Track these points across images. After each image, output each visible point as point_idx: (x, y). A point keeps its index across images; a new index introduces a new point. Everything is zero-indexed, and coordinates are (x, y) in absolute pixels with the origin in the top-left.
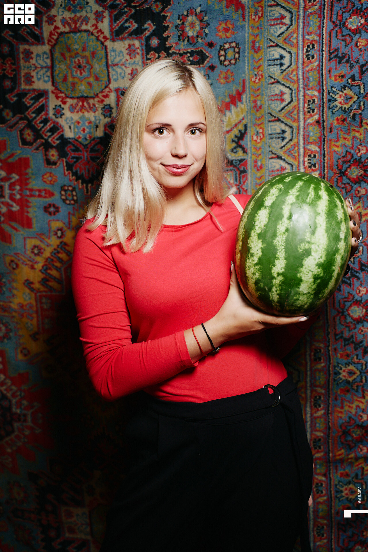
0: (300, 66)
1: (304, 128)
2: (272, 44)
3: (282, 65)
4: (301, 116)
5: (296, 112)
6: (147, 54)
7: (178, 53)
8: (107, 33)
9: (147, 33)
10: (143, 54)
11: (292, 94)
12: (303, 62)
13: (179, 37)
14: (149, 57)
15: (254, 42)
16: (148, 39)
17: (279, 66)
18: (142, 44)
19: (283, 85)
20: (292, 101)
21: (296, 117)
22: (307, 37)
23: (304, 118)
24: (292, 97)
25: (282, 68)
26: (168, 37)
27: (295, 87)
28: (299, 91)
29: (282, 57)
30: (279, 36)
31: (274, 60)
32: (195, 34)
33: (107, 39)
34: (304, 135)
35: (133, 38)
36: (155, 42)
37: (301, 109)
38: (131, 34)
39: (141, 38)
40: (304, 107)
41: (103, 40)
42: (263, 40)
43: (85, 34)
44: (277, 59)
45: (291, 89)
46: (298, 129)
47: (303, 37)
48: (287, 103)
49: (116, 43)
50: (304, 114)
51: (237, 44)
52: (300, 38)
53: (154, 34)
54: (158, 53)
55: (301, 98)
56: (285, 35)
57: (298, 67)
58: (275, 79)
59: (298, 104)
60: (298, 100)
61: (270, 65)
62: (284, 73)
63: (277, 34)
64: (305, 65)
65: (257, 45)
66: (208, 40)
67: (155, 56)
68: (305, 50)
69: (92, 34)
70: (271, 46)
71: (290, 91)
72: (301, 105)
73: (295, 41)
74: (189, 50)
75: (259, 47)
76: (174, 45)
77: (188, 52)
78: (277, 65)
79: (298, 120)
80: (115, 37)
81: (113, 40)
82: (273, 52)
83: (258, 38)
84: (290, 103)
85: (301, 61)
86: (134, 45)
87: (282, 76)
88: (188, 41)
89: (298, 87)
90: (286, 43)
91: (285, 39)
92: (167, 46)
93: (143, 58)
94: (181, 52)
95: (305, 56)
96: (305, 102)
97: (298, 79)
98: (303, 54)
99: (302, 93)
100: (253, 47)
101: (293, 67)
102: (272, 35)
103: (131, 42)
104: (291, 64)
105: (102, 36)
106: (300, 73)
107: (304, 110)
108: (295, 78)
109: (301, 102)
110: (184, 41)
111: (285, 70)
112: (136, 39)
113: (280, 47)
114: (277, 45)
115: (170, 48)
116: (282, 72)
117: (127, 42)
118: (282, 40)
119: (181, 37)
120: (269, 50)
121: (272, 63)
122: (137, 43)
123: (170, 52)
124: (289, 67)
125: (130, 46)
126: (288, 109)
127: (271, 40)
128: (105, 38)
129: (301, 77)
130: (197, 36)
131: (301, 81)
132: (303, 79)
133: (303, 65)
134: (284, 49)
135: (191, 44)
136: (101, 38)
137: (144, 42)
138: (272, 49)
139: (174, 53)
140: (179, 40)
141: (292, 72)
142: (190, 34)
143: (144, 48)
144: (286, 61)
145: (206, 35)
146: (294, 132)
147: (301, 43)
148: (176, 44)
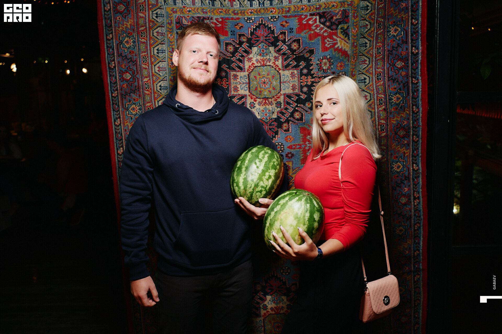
0: (374, 83)
1: (378, 112)
2: (360, 73)
3: (365, 82)
4: (376, 107)
5: (373, 105)
6: (301, 77)
7: (318, 77)
8: (280, 66)
9: (301, 67)
10: (298, 77)
11: (371, 96)
12: (376, 81)
13: (319, 69)
14: (301, 78)
15: (352, 72)
16: (302, 70)
17: (364, 83)
18: (298, 72)
19: (366, 92)
20: (371, 99)
21: (373, 107)
22: (377, 70)
23: (377, 108)
24: (371, 98)
25: (365, 84)
26: (313, 69)
27: (372, 93)
28: (374, 95)
29: (365, 79)
30: (364, 69)
31: (361, 80)
32: (327, 68)
33: (281, 69)
34: (378, 115)
35: (294, 69)
36: (305, 71)
37: (376, 103)
38: (293, 67)
39: (298, 69)
40: (377, 103)
41: (278, 70)
42: (356, 71)
43: (269, 67)
44: (363, 80)
45: (370, 94)
46: (375, 113)
47: (375, 70)
48: (368, 100)
49: (285, 71)
50: (378, 106)
51: (345, 73)
52: (374, 70)
53: (305, 67)
54: (307, 77)
55: (376, 98)
56: (366, 69)
57: (373, 84)
58: (362, 89)
59: (374, 101)
60: (374, 99)
61: (360, 82)
62: (367, 86)
63: (363, 68)
64: (377, 83)
65: (354, 73)
66: (333, 71)
67: (305, 78)
68: (376, 76)
69: (273, 67)
70: (360, 74)
71: (370, 95)
72: (376, 101)
73: (371, 72)
74: (324, 76)
75: (355, 74)
76: (316, 73)
77: (323, 76)
78: (363, 82)
79: (374, 109)
80: (284, 69)
81: (284, 70)
82: (360, 77)
83: (354, 70)
84: (370, 100)
85: (374, 81)
86: (294, 72)
87: (365, 88)
88: (323, 71)
89: (374, 93)
90: (367, 72)
91: (367, 71)
92: (312, 73)
93: (299, 79)
94: (320, 76)
95: (376, 79)
96: (377, 100)
97: (374, 89)
98: (375, 78)
99: (376, 96)
100: (352, 74)
101: (371, 83)
102: (360, 69)
103: (293, 71)
104: (370, 82)
105: (278, 68)
106: (375, 86)
107: (377, 104)
108: (372, 89)
109: (376, 100)
110: (321, 71)
111: (367, 85)
112: (296, 69)
113: (364, 74)
114: (363, 73)
115: (313, 74)
116: (365, 86)
117: (291, 71)
118: (365, 71)
119: (320, 69)
120: (359, 75)
121: (360, 81)
122: (296, 72)
123: (314, 76)
124: (368, 83)
125: (292, 73)
126: (369, 103)
127: (360, 71)
128: (279, 69)
129: (375, 88)
130: (328, 69)
131: (375, 90)
132: (376, 89)
133: (376, 83)
134: (366, 75)
135: (324, 72)
136: (277, 69)
137: (299, 71)
138: (360, 75)
139: (315, 77)
140: (319, 71)
141: (371, 86)
142: (324, 68)
143: (299, 74)
144: (367, 81)
145: (332, 68)
146: (373, 114)
147: (374, 72)
148: (317, 72)
